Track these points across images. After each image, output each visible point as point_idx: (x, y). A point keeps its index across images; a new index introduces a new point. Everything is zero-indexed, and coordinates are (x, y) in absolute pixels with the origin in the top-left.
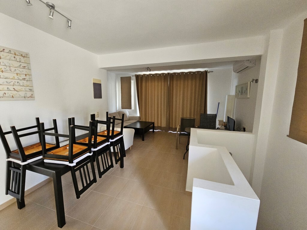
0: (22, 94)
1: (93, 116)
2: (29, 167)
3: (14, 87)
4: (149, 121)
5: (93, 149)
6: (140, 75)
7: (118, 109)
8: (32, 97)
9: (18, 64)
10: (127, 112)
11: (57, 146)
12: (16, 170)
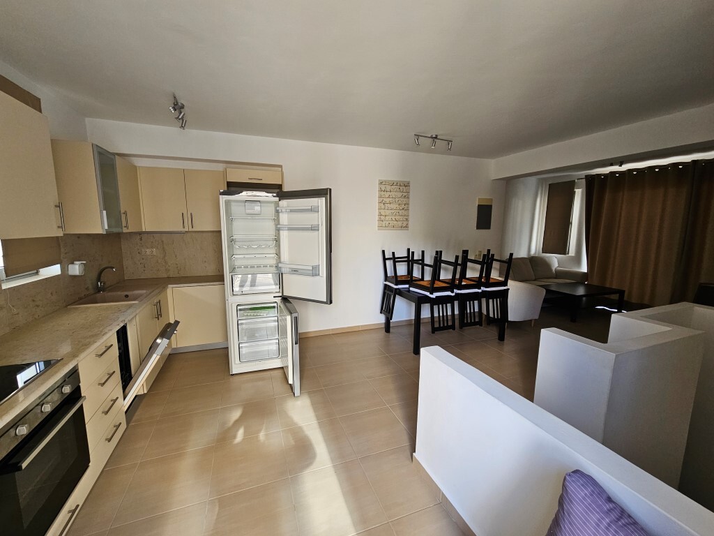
0: (400, 223)
1: (465, 252)
2: (399, 292)
3: (396, 217)
4: (614, 287)
5: (455, 291)
6: (599, 175)
7: (533, 252)
8: (407, 227)
9: (401, 194)
10: (555, 260)
11: (422, 279)
12: (390, 293)
